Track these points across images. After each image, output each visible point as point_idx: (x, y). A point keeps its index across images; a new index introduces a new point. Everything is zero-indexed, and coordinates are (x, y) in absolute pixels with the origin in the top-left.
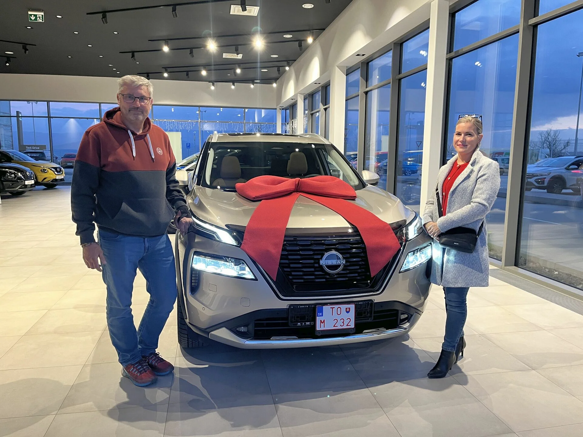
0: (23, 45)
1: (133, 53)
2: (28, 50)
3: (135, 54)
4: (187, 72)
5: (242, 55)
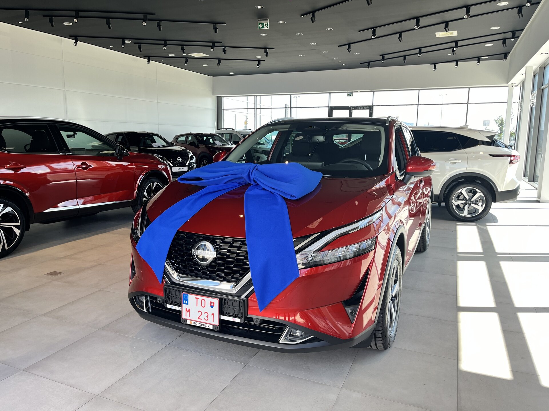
0: (265, 50)
3: (351, 45)
4: (405, 57)
5: (457, 31)
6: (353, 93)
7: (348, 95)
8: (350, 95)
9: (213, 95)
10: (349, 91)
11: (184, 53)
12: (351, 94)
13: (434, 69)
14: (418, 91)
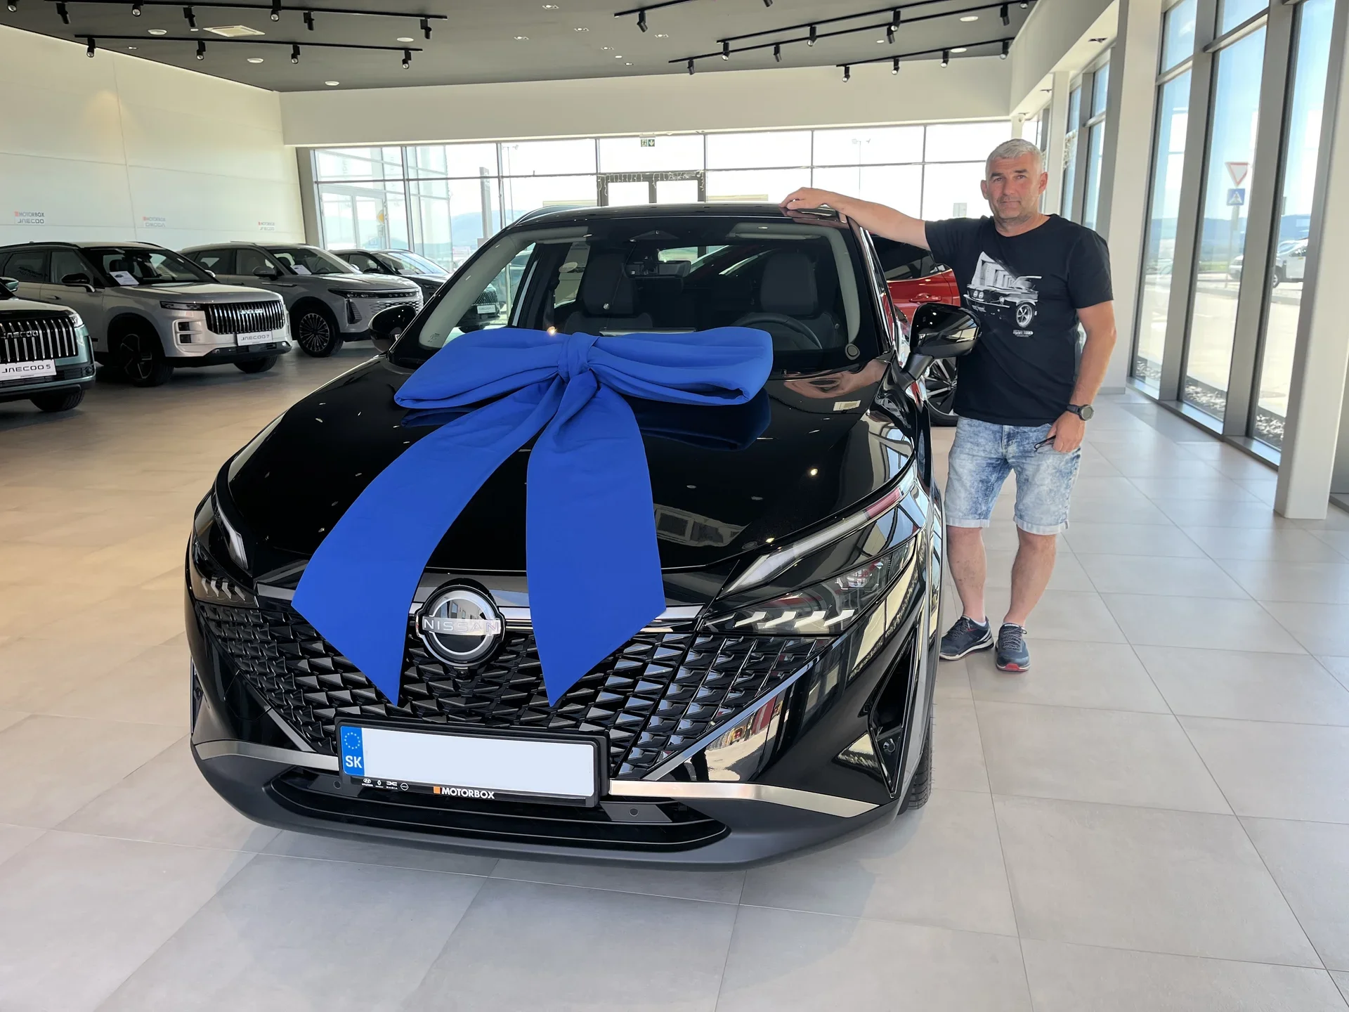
0: (421, 20)
1: (642, 11)
2: (430, 29)
3: (646, 12)
4: (777, 46)
6: (657, 139)
7: (643, 144)
8: (650, 143)
9: (285, 143)
10: (644, 133)
11: (193, 25)
12: (649, 141)
13: (846, 79)
14: (810, 132)
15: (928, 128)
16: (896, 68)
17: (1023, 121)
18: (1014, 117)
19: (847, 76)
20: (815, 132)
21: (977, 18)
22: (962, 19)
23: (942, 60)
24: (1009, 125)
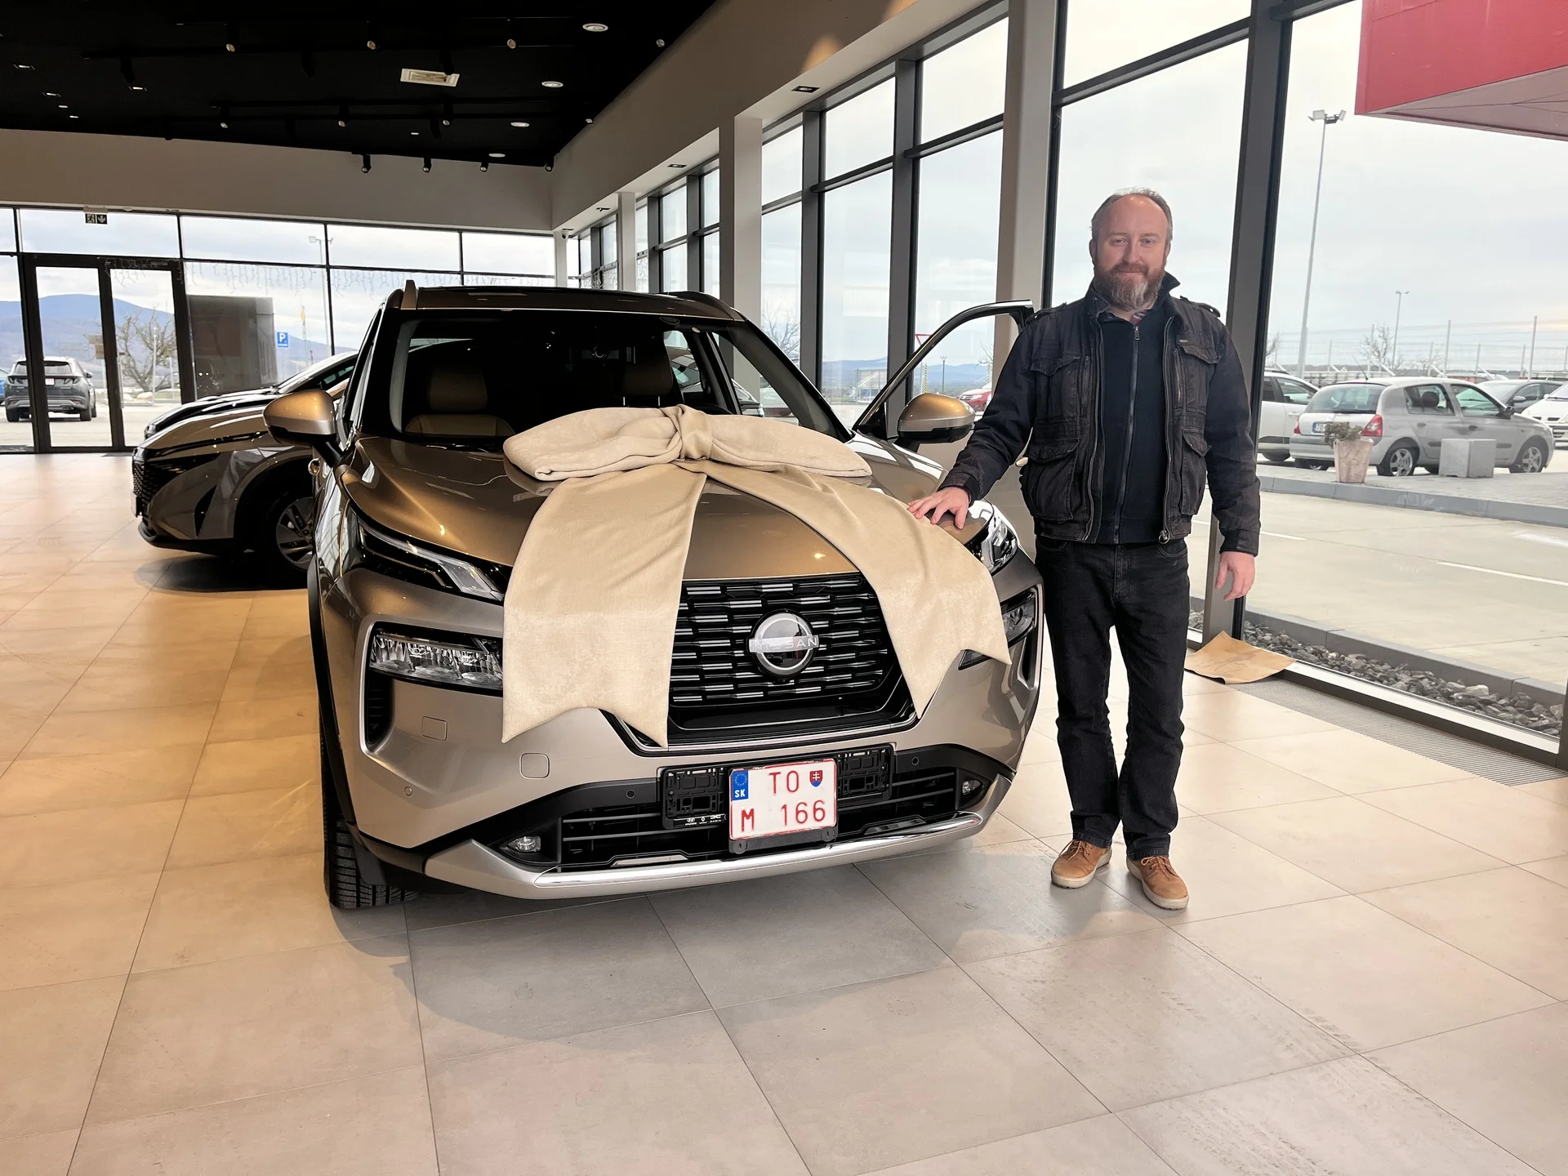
4: (290, 120)
5: (458, 75)
6: (109, 215)
7: (88, 219)
8: (98, 218)
13: (366, 170)
14: (323, 226)
15: (463, 234)
16: (428, 165)
17: (567, 237)
18: (555, 232)
19: (367, 165)
20: (329, 226)
21: (528, 125)
22: (512, 124)
23: (480, 163)
24: (551, 241)
